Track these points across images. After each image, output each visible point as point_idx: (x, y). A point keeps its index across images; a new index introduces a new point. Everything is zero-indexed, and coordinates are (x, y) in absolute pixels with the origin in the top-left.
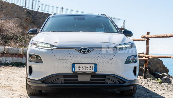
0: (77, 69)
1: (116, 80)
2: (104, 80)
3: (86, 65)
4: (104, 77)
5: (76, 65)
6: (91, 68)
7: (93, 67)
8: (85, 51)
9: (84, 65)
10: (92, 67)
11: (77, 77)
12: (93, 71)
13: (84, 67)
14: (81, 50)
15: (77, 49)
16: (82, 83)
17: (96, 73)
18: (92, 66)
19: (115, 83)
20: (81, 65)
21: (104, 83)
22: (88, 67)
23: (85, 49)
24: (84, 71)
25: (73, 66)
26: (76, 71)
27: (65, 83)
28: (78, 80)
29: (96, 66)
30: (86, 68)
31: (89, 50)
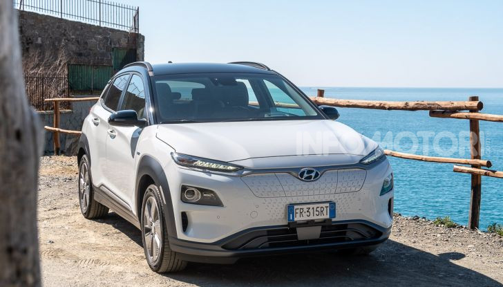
0: (298, 215)
1: (364, 231)
2: (344, 233)
3: (315, 206)
4: (343, 226)
5: (296, 207)
6: (325, 212)
7: (328, 209)
8: (310, 177)
9: (311, 206)
10: (325, 209)
11: (294, 231)
12: (328, 217)
13: (311, 211)
14: (302, 175)
15: (294, 174)
16: (304, 242)
17: (334, 220)
18: (327, 207)
19: (364, 238)
20: (305, 207)
21: (343, 240)
22: (319, 209)
23: (310, 172)
24: (311, 218)
25: (290, 208)
26: (295, 219)
27: (271, 246)
28: (296, 237)
29: (332, 205)
30: (316, 213)
31: (317, 175)
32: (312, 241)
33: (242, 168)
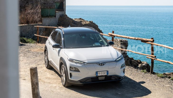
0: (99, 74)
1: (116, 78)
2: (111, 78)
3: (103, 72)
4: (111, 77)
5: (98, 72)
8: (102, 65)
9: (102, 72)
11: (98, 78)
12: (106, 74)
14: (100, 64)
15: (98, 64)
16: (100, 81)
17: (108, 75)
19: (116, 79)
20: (100, 72)
21: (111, 80)
22: (104, 73)
23: (102, 63)
24: (102, 75)
25: (97, 72)
26: (98, 75)
27: (92, 82)
28: (98, 79)
29: (107, 71)
31: (104, 64)
32: (103, 80)
33: (85, 63)
